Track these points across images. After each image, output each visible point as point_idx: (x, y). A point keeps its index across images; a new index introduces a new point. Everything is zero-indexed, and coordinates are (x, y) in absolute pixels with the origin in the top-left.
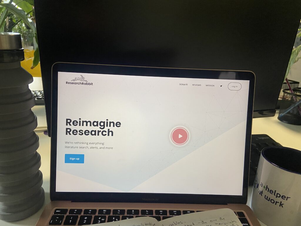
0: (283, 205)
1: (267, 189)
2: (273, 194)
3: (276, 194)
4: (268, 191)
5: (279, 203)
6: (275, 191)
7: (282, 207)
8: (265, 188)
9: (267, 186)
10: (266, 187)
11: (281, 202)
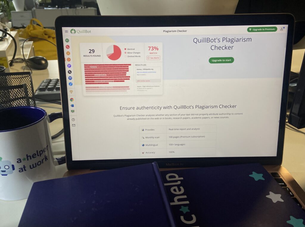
0: (47, 158)
1: (29, 158)
2: (37, 156)
3: (39, 154)
4: (31, 159)
5: (44, 159)
6: (37, 151)
7: (47, 159)
8: (26, 159)
9: (27, 155)
10: (26, 157)
11: (45, 156)
